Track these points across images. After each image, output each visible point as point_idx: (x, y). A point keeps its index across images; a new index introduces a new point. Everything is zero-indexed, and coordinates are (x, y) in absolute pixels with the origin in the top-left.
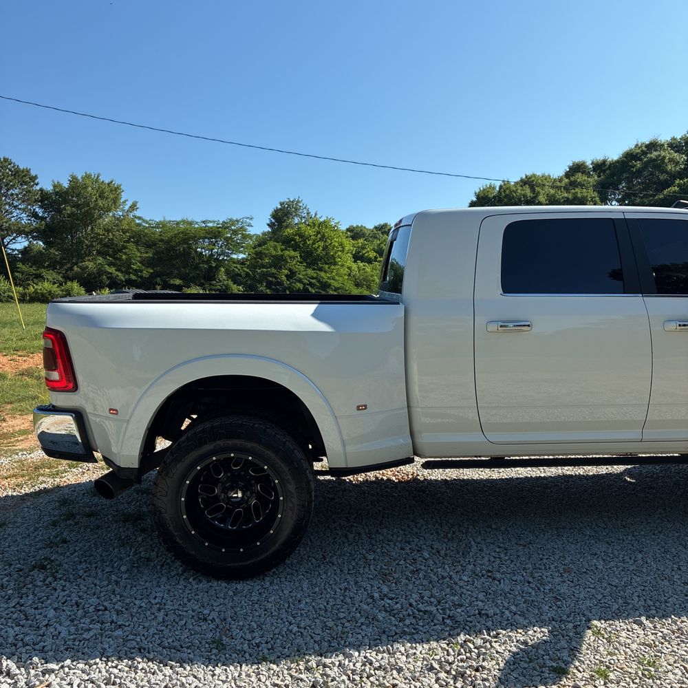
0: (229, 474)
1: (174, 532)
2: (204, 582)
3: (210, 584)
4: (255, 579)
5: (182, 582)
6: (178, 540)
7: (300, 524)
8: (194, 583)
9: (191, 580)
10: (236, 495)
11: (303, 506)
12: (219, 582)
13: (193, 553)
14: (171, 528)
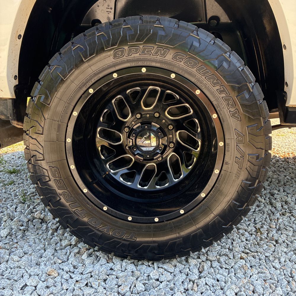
0: (138, 116)
1: (57, 189)
2: (103, 261)
3: (111, 265)
4: (174, 262)
5: (72, 259)
6: (63, 200)
7: (250, 185)
8: (88, 261)
9: (84, 256)
10: (147, 142)
11: (258, 157)
12: (124, 264)
13: (86, 219)
14: (52, 183)
